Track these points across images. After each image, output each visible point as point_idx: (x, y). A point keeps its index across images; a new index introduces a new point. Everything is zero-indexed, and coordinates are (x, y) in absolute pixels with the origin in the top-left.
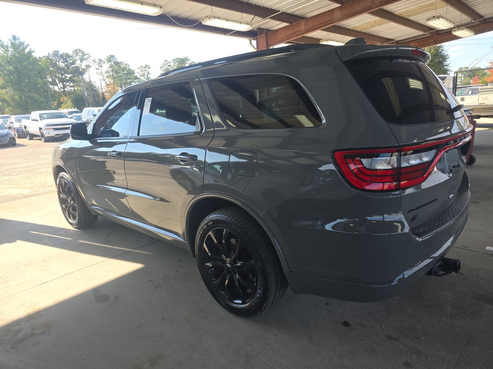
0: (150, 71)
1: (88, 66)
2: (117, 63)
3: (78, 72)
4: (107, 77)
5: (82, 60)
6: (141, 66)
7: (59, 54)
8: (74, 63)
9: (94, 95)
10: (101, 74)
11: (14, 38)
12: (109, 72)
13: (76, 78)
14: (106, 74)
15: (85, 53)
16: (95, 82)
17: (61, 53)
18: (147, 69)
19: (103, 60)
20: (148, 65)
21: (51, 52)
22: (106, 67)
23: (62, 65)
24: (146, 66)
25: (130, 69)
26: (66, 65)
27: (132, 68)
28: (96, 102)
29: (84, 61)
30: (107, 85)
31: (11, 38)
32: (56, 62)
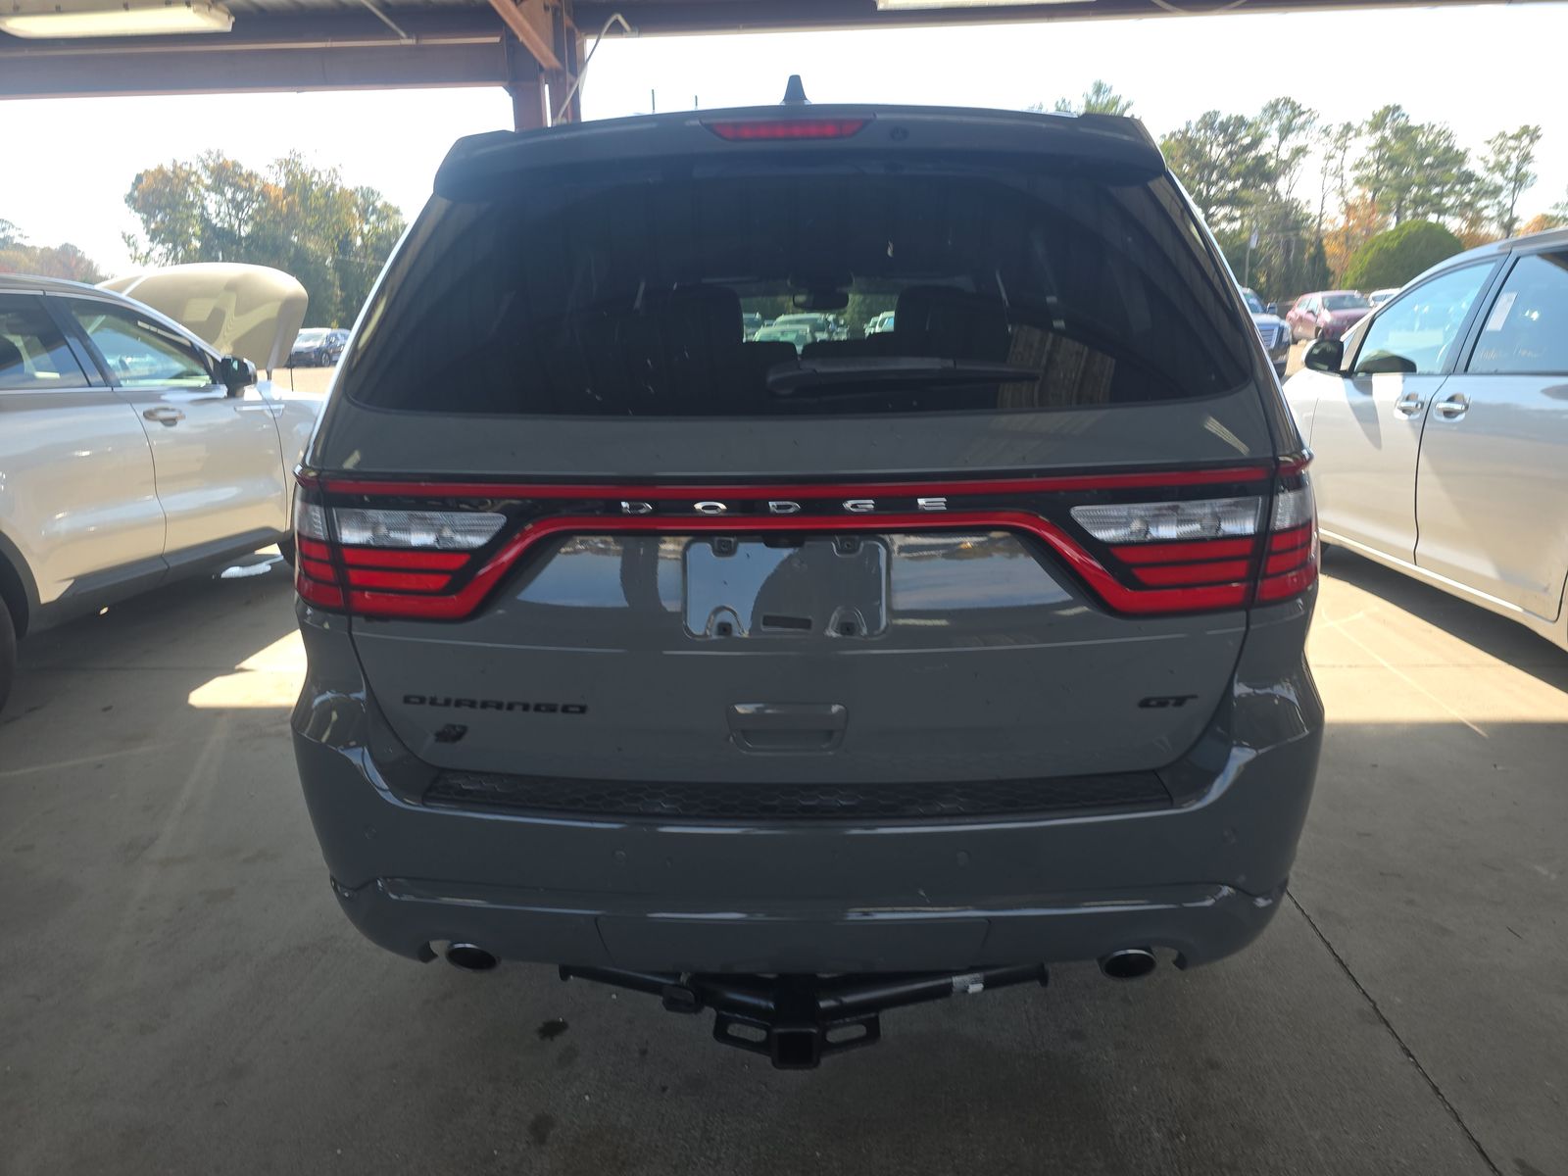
0: (1536, 150)
1: (1300, 151)
2: (1405, 133)
3: (1262, 173)
4: (1358, 182)
5: (1285, 131)
6: (1503, 135)
7: (1219, 120)
8: (1255, 143)
9: (1288, 244)
10: (1338, 174)
11: (1099, 89)
12: (1368, 165)
13: (1249, 194)
14: (1357, 173)
15: (1303, 109)
16: (1308, 202)
17: (1222, 118)
18: (1526, 140)
19: (1356, 125)
20: (1532, 128)
21: (1195, 118)
22: (1362, 147)
23: (1217, 153)
24: (1525, 130)
25: (1449, 149)
26: (1230, 154)
27: (1459, 146)
28: (1288, 266)
29: (1291, 137)
30: (1350, 209)
31: (1090, 91)
32: (1203, 145)
